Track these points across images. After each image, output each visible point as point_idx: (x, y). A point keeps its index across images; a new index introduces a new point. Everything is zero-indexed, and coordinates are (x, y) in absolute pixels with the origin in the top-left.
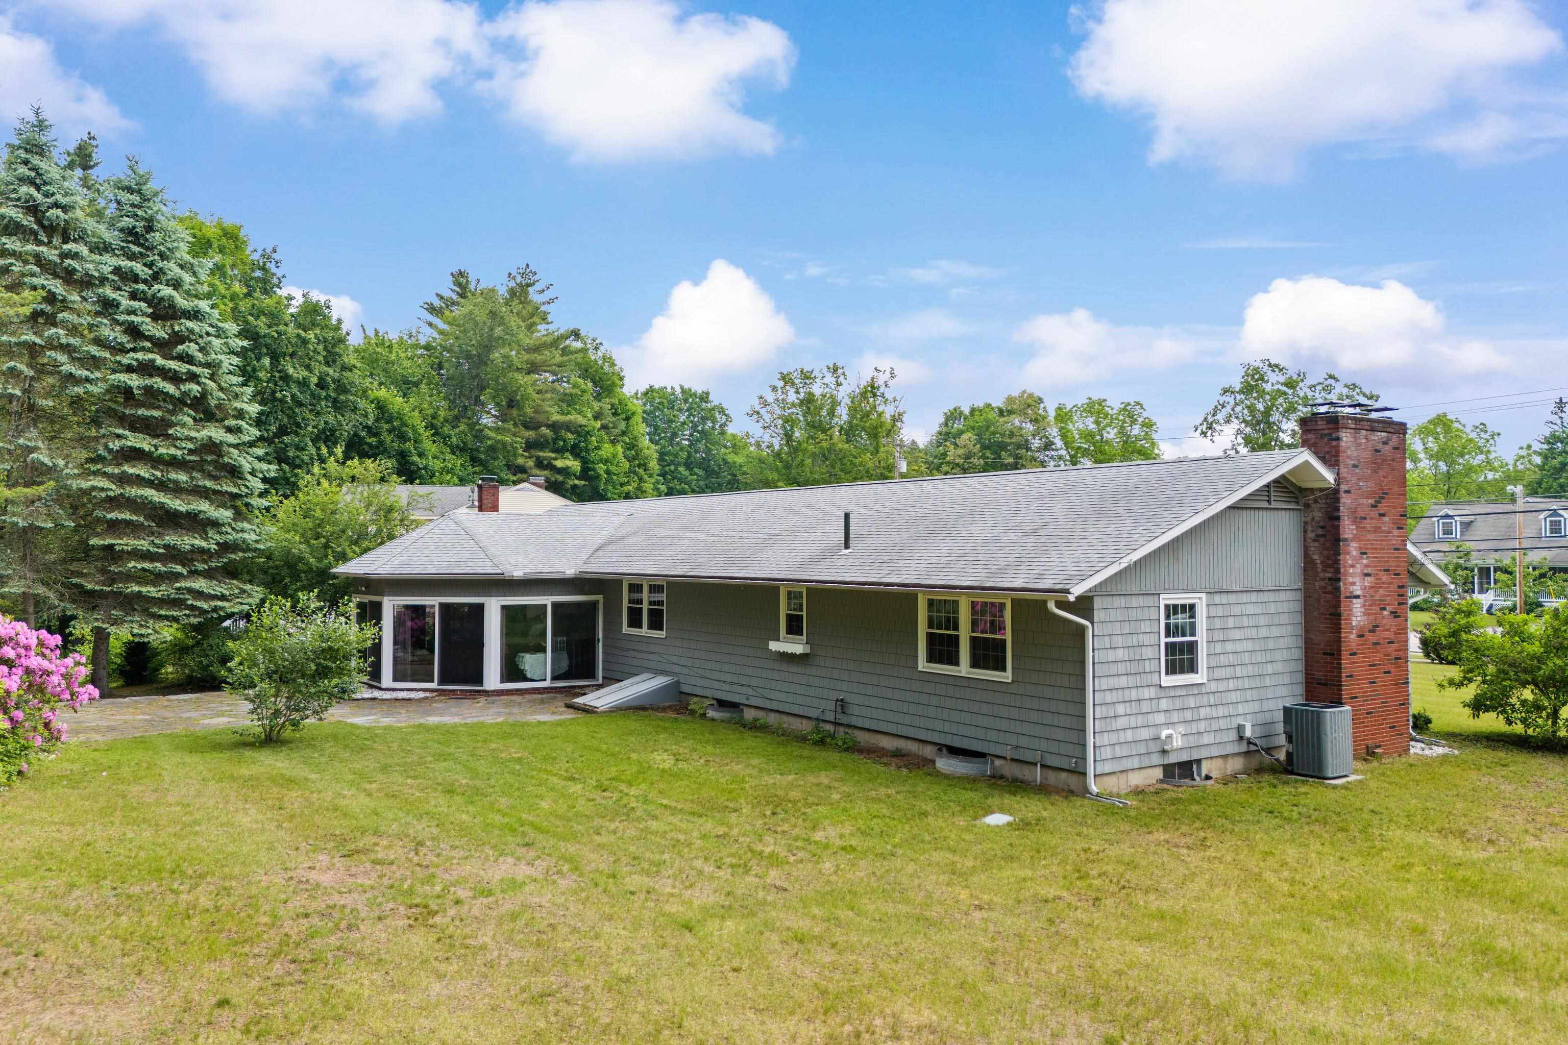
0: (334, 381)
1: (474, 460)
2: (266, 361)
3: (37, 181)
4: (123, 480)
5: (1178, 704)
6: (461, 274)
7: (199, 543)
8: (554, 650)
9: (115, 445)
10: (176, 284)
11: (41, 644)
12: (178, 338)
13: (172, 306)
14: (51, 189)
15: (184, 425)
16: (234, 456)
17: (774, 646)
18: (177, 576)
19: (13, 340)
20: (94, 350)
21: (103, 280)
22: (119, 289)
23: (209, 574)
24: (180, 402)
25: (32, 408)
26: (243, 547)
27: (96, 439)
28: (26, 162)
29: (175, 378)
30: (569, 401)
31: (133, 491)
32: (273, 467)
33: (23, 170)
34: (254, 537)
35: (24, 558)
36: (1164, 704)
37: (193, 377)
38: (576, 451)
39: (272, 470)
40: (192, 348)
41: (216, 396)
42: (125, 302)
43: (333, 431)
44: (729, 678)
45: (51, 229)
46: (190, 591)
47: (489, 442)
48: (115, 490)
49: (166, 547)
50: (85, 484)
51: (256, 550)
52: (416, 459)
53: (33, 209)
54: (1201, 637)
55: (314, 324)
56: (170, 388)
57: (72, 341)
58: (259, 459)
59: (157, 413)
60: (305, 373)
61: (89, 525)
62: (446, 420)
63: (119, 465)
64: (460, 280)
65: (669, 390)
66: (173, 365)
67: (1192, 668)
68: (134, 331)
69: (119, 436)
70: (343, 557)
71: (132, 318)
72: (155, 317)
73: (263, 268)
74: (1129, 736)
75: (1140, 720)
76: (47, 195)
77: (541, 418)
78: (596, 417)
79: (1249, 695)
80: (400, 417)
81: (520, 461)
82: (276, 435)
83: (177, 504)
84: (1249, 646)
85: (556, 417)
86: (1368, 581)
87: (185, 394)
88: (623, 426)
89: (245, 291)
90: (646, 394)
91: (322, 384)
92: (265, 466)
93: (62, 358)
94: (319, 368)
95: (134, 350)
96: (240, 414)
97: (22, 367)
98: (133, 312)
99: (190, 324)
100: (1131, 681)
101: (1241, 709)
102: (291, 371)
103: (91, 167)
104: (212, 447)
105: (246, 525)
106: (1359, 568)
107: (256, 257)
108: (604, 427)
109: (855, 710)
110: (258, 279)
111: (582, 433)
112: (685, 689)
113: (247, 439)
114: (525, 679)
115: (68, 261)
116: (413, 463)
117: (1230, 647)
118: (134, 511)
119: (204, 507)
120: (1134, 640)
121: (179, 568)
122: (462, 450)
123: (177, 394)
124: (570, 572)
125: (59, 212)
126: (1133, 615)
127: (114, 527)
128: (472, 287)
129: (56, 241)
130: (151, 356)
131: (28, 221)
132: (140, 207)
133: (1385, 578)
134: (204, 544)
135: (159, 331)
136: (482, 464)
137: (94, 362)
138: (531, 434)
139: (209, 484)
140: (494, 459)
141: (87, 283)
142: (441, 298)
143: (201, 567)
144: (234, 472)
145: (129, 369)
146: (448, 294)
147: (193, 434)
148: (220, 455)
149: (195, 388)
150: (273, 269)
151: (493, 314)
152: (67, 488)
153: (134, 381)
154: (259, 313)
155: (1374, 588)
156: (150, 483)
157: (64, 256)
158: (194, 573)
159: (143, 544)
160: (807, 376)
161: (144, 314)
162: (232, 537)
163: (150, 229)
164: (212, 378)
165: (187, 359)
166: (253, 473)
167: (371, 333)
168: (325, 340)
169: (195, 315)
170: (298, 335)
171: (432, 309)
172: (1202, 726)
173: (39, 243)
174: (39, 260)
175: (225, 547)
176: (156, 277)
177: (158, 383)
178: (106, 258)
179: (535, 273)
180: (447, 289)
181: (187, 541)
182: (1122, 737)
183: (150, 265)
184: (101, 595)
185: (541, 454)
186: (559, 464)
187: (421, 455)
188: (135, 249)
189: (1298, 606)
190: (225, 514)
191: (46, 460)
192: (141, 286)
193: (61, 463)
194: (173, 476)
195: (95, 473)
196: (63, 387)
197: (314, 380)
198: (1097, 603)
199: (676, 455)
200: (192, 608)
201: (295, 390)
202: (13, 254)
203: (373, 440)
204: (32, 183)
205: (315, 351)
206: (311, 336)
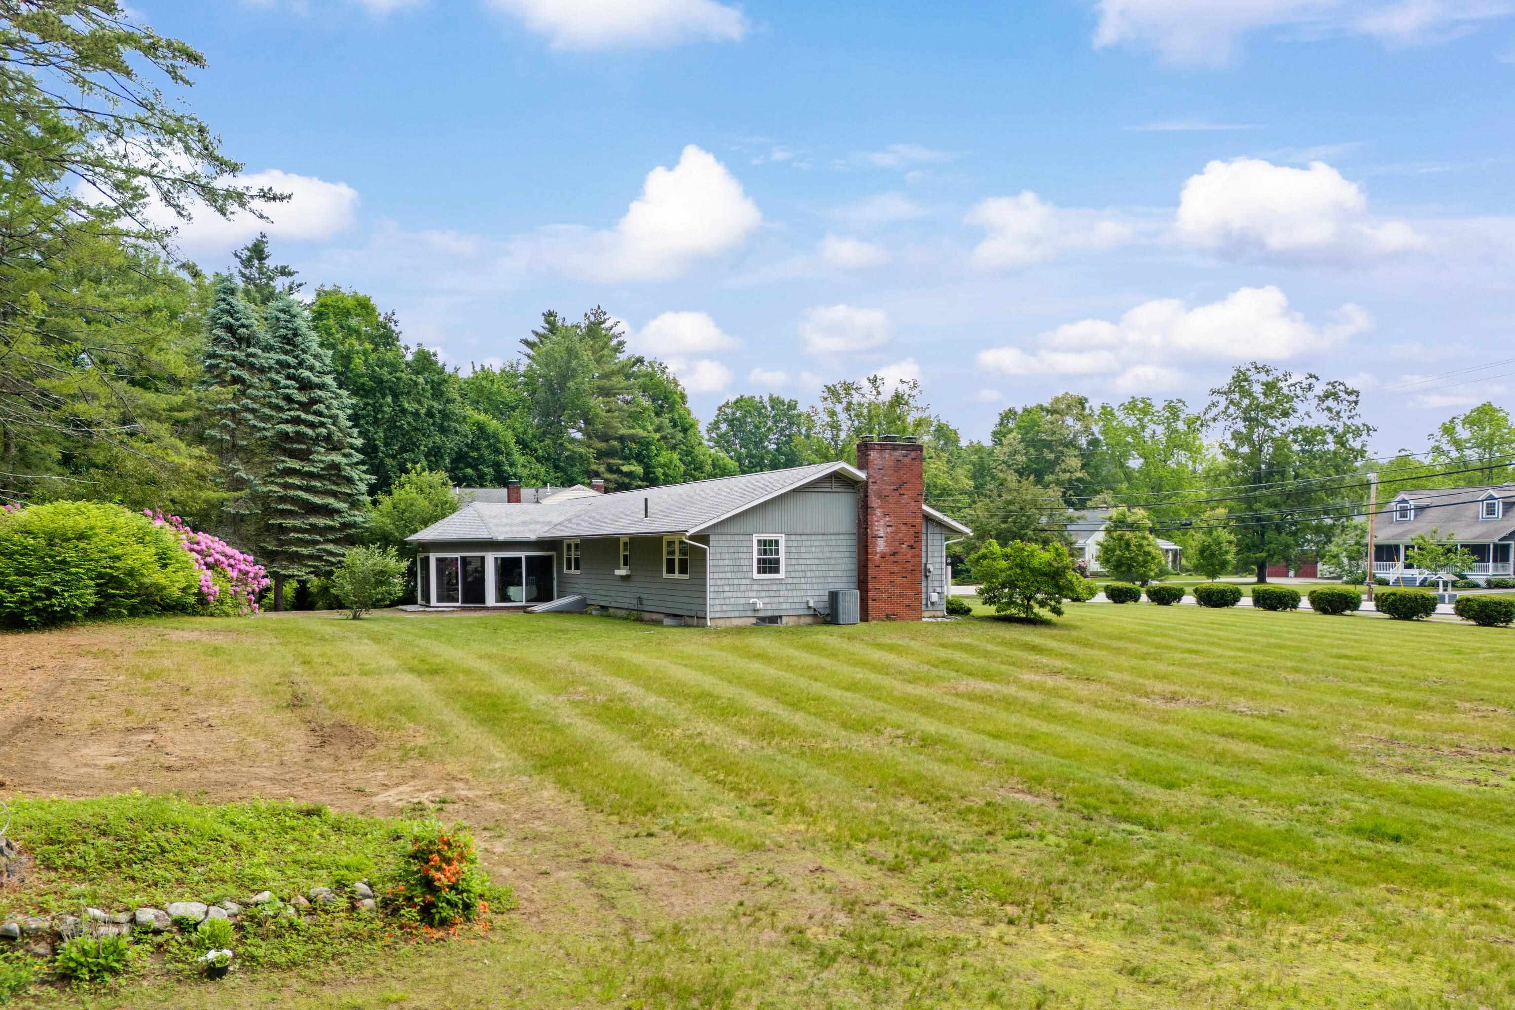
0: (440, 412)
1: (557, 467)
2: (389, 399)
3: (231, 312)
4: (286, 486)
5: (765, 588)
6: (551, 314)
7: (329, 522)
8: (527, 585)
9: (280, 466)
10: (311, 369)
11: (245, 560)
12: (314, 401)
13: (310, 381)
14: (239, 315)
15: (318, 453)
16: (348, 471)
17: (618, 572)
18: (317, 542)
19: (223, 407)
20: (267, 411)
21: (270, 368)
22: (279, 373)
23: (335, 542)
24: (316, 440)
25: (234, 446)
26: (354, 525)
27: (271, 462)
28: (224, 300)
29: (312, 425)
30: (636, 417)
31: (292, 493)
32: (373, 477)
33: (223, 305)
34: (361, 519)
35: (235, 532)
36: (755, 587)
37: (322, 425)
38: (639, 458)
39: (373, 479)
40: (321, 407)
41: (337, 435)
42: (283, 382)
43: (439, 448)
44: (603, 593)
45: (240, 340)
46: (325, 551)
47: (567, 453)
48: (282, 492)
49: (311, 525)
50: (266, 489)
51: (362, 527)
52: (507, 468)
53: (229, 328)
54: (782, 556)
55: (425, 369)
56: (310, 432)
57: (255, 406)
58: (364, 472)
59: (304, 447)
60: (417, 406)
61: (268, 511)
62: (534, 437)
63: (283, 477)
64: (550, 316)
65: (757, 399)
66: (310, 418)
67: (777, 571)
68: (288, 399)
69: (283, 461)
70: (415, 531)
71: (287, 391)
72: (300, 389)
73: (385, 328)
74: (732, 601)
75: (739, 594)
76: (237, 320)
77: (611, 432)
78: (657, 430)
79: (815, 586)
80: (495, 436)
81: (594, 467)
82: (397, 453)
83: (317, 500)
84: (816, 561)
85: (623, 431)
86: (889, 529)
87: (318, 435)
88: (680, 436)
89: (373, 347)
90: (736, 402)
91: (430, 414)
92: (368, 477)
93: (250, 416)
94: (427, 403)
95: (289, 410)
96: (351, 446)
97: (229, 423)
98: (288, 387)
99: (320, 393)
100: (734, 575)
101: (809, 593)
102: (406, 405)
103: (264, 259)
104: (335, 466)
105: (356, 513)
106: (882, 522)
107: (381, 319)
108: (663, 438)
109: (645, 602)
110: (380, 336)
111: (645, 444)
112: (589, 602)
113: (355, 460)
114: (511, 601)
115: (251, 359)
116: (505, 471)
117: (801, 561)
118: (292, 505)
119: (331, 501)
120: (737, 556)
121: (318, 538)
122: (547, 459)
123: (314, 435)
124: (533, 537)
125: (244, 330)
126: (736, 544)
127: (283, 513)
128: (559, 324)
129: (243, 346)
130: (298, 413)
131: (228, 336)
132: (289, 321)
133: (903, 527)
134: (331, 523)
135: (302, 398)
136: (563, 470)
137: (266, 418)
138: (602, 445)
139: (334, 488)
140: (572, 466)
141: (262, 370)
142: (536, 334)
143: (331, 537)
144: (349, 480)
145: (287, 421)
146: (541, 331)
147: (323, 458)
148: (340, 471)
149: (324, 431)
150: (393, 328)
151: (569, 351)
152: (256, 492)
153: (290, 428)
154: (382, 364)
155: (895, 533)
156: (300, 488)
157: (249, 355)
158: (328, 541)
159: (298, 523)
160: (848, 388)
161: (294, 388)
162: (348, 519)
163: (295, 335)
164: (334, 424)
165: (319, 414)
166: (361, 480)
167: (478, 368)
168: (433, 381)
169: (322, 387)
170: (411, 379)
171: (527, 343)
172: (782, 600)
173: (234, 349)
174: (234, 359)
175: (345, 526)
176: (301, 364)
177: (303, 429)
178: (272, 355)
179: (605, 313)
180: (540, 325)
181: (322, 521)
182: (727, 601)
183: (296, 357)
184: (276, 553)
185: (611, 461)
186: (625, 469)
187: (511, 465)
188: (288, 347)
189: (855, 543)
190: (343, 506)
191: (244, 476)
192: (292, 371)
193: (252, 477)
194: (313, 483)
195: (272, 483)
196: (251, 434)
197: (423, 411)
198: (712, 538)
199: (762, 458)
200: (327, 561)
201: (410, 419)
202: (221, 356)
203: (475, 454)
204: (228, 312)
205: (423, 389)
206: (421, 380)
